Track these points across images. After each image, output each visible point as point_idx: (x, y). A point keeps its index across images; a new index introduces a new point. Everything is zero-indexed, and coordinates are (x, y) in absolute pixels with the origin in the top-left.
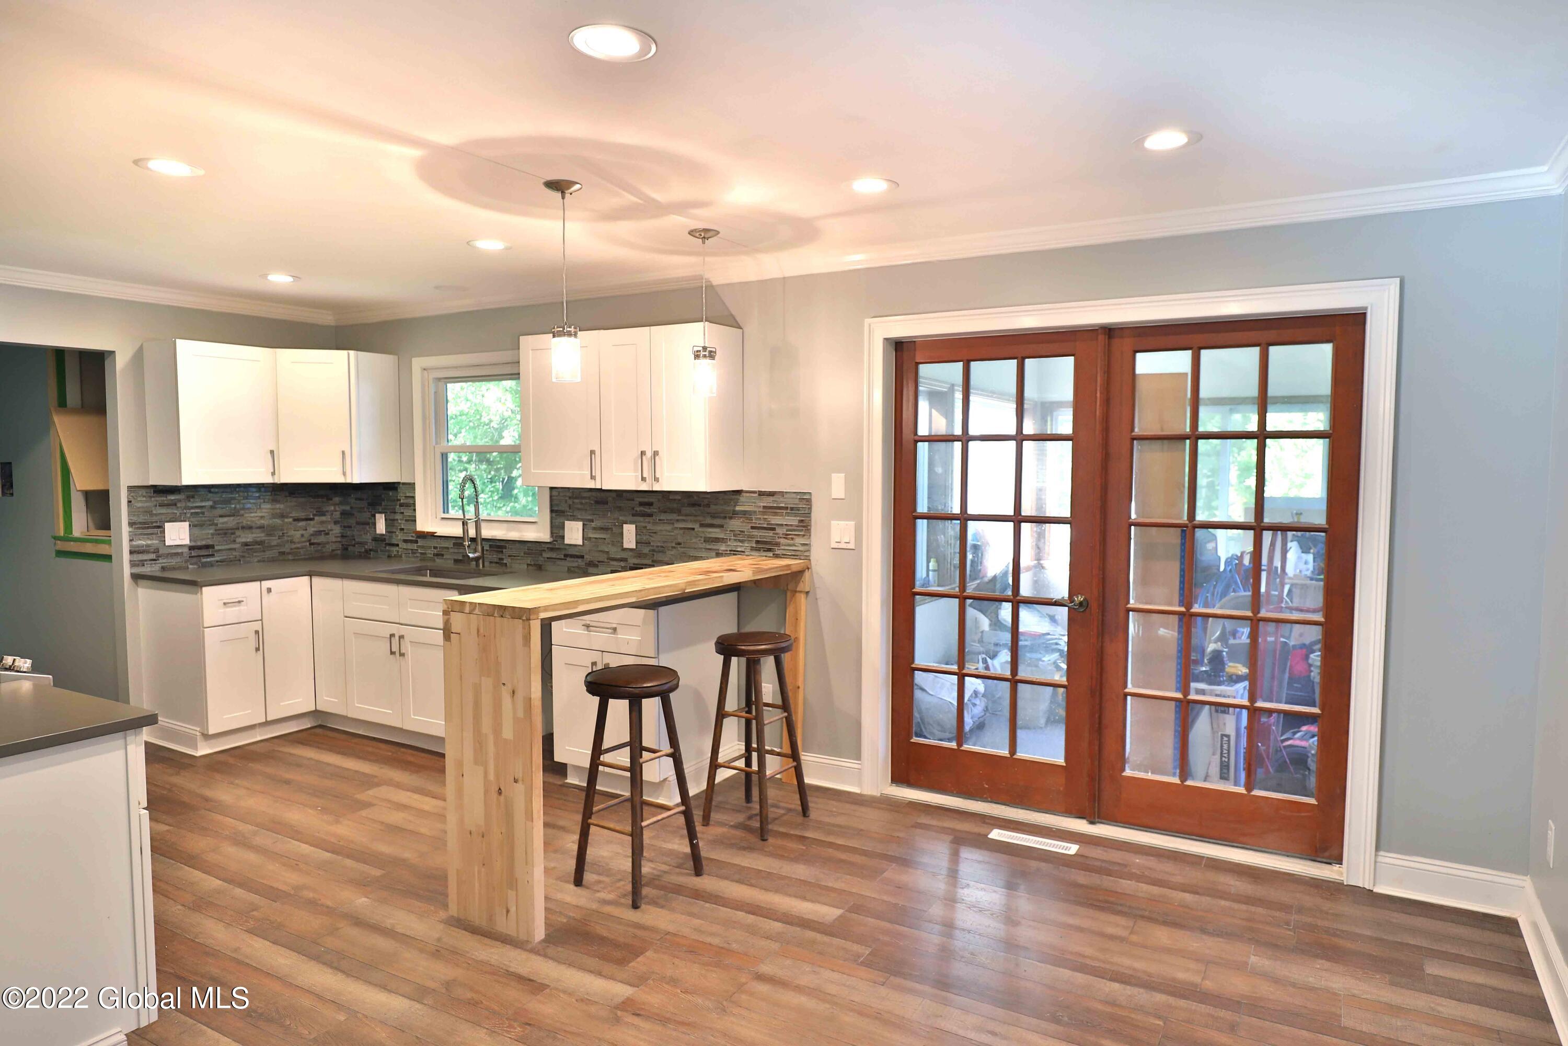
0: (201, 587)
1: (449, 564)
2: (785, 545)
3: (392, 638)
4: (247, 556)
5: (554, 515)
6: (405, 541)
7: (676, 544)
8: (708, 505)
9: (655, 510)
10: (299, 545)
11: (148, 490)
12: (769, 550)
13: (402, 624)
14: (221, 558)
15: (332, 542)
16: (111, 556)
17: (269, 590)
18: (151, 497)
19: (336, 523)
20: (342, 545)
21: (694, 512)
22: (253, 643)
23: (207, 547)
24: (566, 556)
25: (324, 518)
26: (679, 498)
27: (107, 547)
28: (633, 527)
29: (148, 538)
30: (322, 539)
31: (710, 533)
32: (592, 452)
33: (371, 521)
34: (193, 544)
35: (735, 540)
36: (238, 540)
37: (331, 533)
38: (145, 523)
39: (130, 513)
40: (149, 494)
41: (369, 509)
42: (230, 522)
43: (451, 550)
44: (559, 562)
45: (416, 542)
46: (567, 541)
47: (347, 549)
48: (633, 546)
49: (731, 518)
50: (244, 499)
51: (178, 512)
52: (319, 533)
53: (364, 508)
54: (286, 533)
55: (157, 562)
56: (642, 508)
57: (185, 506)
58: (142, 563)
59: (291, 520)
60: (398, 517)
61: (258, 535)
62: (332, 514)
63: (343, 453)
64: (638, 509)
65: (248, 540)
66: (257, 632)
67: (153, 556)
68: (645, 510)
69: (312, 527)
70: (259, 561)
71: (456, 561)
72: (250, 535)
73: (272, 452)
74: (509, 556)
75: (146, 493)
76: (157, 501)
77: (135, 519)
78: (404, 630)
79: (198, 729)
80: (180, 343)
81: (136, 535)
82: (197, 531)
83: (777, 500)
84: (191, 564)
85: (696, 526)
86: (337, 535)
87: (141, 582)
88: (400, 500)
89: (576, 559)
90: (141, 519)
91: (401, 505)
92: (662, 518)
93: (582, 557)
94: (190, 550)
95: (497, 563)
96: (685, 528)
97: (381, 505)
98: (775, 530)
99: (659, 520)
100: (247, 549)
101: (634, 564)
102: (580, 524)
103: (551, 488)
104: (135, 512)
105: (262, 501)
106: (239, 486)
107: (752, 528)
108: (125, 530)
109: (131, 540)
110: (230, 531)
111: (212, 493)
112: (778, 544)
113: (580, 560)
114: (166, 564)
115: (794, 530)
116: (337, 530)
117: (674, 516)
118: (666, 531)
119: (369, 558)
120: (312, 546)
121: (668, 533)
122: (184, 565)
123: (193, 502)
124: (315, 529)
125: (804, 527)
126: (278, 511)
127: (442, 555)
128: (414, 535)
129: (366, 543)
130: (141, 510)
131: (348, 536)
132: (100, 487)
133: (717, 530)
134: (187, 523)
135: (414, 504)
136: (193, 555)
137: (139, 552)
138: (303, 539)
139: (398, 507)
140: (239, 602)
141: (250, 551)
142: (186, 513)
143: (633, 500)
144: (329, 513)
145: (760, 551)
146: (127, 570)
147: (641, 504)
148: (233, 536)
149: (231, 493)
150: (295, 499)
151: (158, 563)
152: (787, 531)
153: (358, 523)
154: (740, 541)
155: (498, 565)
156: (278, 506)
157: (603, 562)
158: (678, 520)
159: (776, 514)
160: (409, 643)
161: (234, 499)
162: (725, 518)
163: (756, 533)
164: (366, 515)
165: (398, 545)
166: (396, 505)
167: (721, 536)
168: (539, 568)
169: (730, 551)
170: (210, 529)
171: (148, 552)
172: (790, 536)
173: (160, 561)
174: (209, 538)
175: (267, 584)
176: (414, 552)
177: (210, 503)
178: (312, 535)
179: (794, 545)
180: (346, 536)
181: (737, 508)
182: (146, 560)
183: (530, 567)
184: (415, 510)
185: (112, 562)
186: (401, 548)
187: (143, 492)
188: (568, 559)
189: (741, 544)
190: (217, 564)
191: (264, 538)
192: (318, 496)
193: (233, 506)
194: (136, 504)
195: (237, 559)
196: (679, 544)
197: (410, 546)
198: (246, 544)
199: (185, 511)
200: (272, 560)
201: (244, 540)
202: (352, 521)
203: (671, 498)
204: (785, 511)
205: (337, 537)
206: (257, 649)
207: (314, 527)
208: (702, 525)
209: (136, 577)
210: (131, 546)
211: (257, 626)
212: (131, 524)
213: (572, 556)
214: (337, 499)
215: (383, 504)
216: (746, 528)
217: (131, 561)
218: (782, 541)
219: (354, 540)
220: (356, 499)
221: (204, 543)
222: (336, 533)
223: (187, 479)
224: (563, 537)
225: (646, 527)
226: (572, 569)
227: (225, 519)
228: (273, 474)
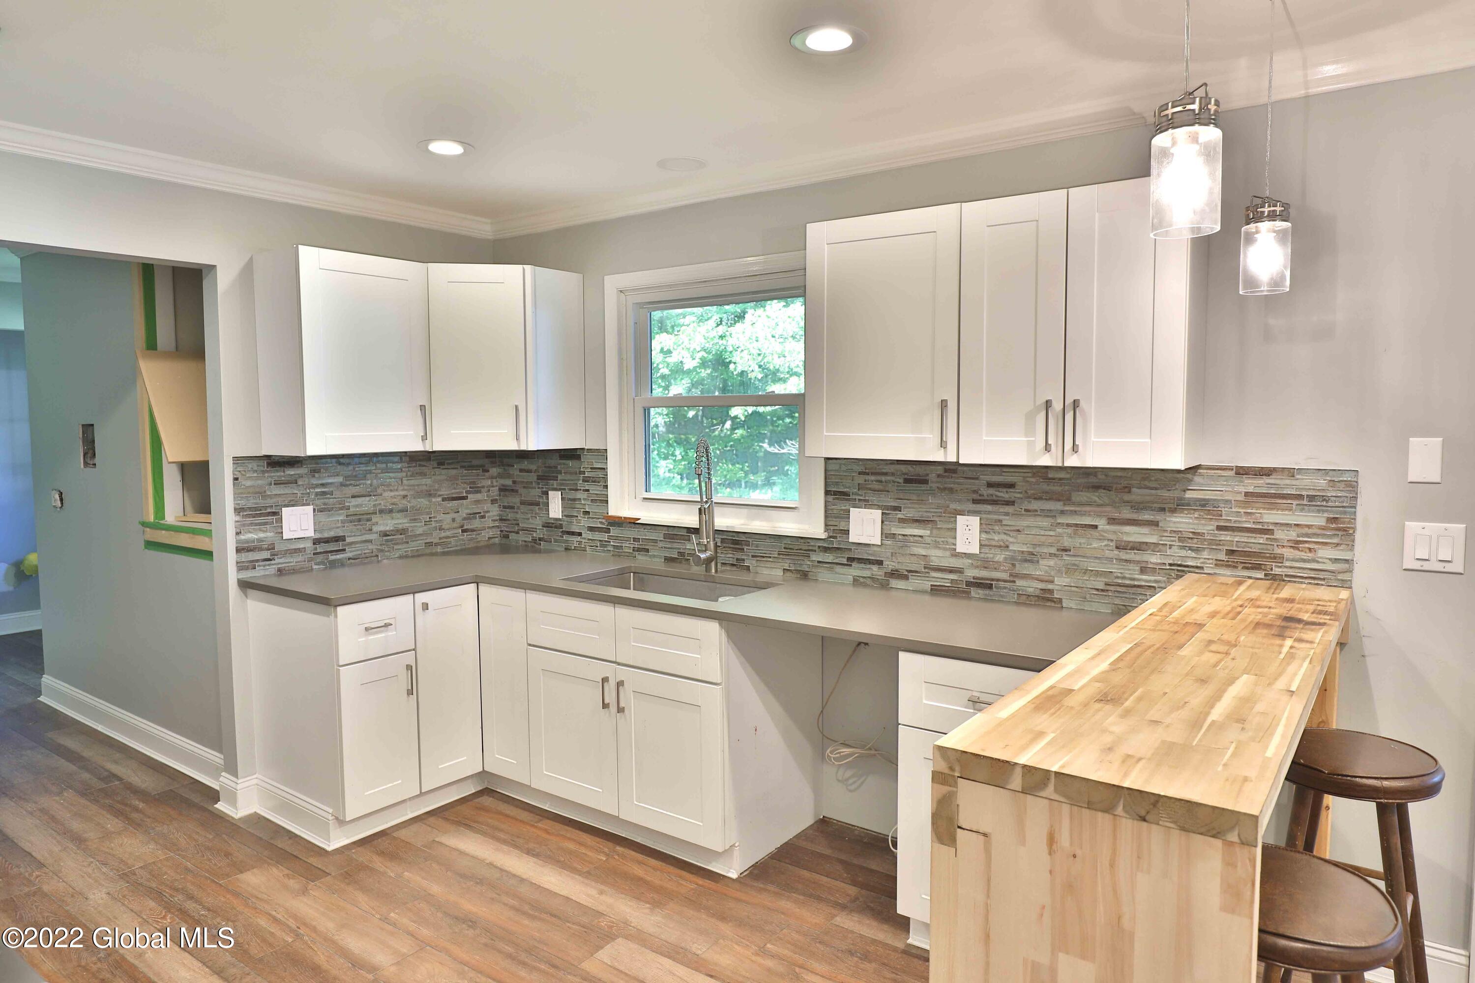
0: (336, 606)
1: (658, 564)
2: (1293, 560)
3: (605, 684)
4: (386, 549)
5: (830, 498)
6: (591, 529)
7: (1058, 550)
8: (1128, 489)
9: (1019, 495)
10: (448, 533)
11: (261, 463)
12: (1257, 567)
13: (619, 664)
14: (355, 553)
15: (489, 528)
16: (212, 552)
17: (425, 606)
18: (263, 472)
19: (493, 502)
20: (501, 531)
21: (1097, 499)
22: (404, 685)
23: (337, 539)
24: (851, 560)
25: (479, 496)
26: (1068, 476)
27: (207, 539)
28: (974, 522)
29: (260, 530)
30: (476, 523)
31: (1127, 533)
32: (944, 404)
33: (541, 500)
34: (318, 536)
35: (1183, 548)
36: (375, 529)
37: (487, 515)
38: (256, 509)
39: (237, 496)
40: (262, 468)
41: (539, 484)
42: (366, 504)
43: (661, 544)
44: (839, 569)
45: (608, 531)
46: (853, 538)
47: (507, 537)
48: (975, 549)
49: (1173, 511)
50: (382, 473)
51: (298, 492)
52: (472, 516)
53: (532, 482)
54: (434, 517)
55: (273, 562)
56: (991, 491)
57: (309, 484)
58: (252, 565)
59: (440, 499)
60: (580, 495)
61: (400, 521)
62: (489, 491)
63: (516, 407)
64: (986, 492)
65: (388, 528)
66: (409, 667)
67: (266, 555)
68: (997, 493)
69: (465, 508)
70: (401, 557)
71: (669, 560)
72: (389, 522)
73: (423, 407)
74: (753, 556)
75: (258, 466)
76: (271, 477)
77: (242, 503)
78: (623, 673)
79: (331, 811)
80: (301, 248)
81: (244, 525)
82: (322, 517)
83: (1278, 482)
84: (316, 564)
85: (1102, 523)
86: (495, 518)
87: (251, 592)
88: (584, 473)
89: (869, 566)
90: (251, 503)
91: (586, 480)
92: (1030, 507)
93: (880, 563)
94: (314, 544)
95: (733, 565)
96: (1076, 525)
97: (556, 479)
98: (1273, 534)
99: (1026, 510)
100: (387, 541)
101: (974, 578)
102: (877, 514)
103: (827, 459)
104: (242, 493)
105: (404, 474)
106: (376, 455)
107: (1219, 528)
108: (231, 519)
109: (237, 534)
110: (365, 517)
111: (343, 464)
112: (1278, 559)
113: (875, 568)
114: (283, 565)
115: (1317, 535)
116: (494, 511)
117: (1059, 506)
118: (1041, 528)
119: (539, 551)
120: (465, 534)
121: (1042, 533)
122: (307, 564)
123: (319, 478)
124: (469, 511)
125: (1339, 529)
126: (424, 488)
127: (647, 550)
128: (604, 521)
129: (534, 530)
130: (251, 490)
131: (508, 520)
132: (198, 457)
133: (1145, 530)
134: (311, 508)
135: (605, 478)
136: (318, 551)
137: (249, 550)
138: (455, 525)
139: (581, 482)
140: (387, 625)
141: (389, 543)
142: (309, 493)
143: (977, 479)
144: (486, 489)
145: (1236, 567)
146: (233, 576)
147: (990, 485)
148: (368, 523)
149: (367, 464)
150: (444, 472)
151: (273, 565)
152: (1298, 536)
153: (522, 503)
154: (1190, 549)
155: (734, 568)
156: (424, 481)
157: (916, 572)
158: (1062, 512)
159: (1273, 507)
160: (632, 693)
161: (370, 472)
162: (1163, 510)
163: (1226, 536)
164: (535, 493)
165: (580, 534)
166: (579, 480)
167: (1153, 539)
168: (804, 576)
169: (1170, 565)
170: (339, 515)
171: (261, 549)
172: (1307, 545)
173: (277, 561)
174: (338, 528)
175: (422, 597)
176: (604, 544)
177: (340, 479)
178: (465, 519)
179: (1314, 561)
180: (505, 520)
181: (1189, 495)
182: (257, 561)
183: (788, 574)
184: (606, 487)
185: (212, 560)
186: (584, 538)
187: (253, 465)
188: (854, 564)
189: (1193, 555)
190: (348, 562)
191: (407, 525)
192: (471, 467)
193: (369, 482)
194: (244, 483)
195: (374, 554)
196: (1065, 550)
197: (598, 536)
198: (385, 534)
199: (308, 491)
200: (417, 555)
201: (382, 528)
202: (515, 500)
203: (1050, 476)
204: (1295, 502)
205: (494, 521)
206: (410, 692)
207: (467, 508)
208: (1112, 521)
209: (245, 585)
210: (238, 542)
211: (409, 658)
212: (238, 510)
213: (861, 561)
214: (494, 471)
215: (560, 477)
216: (1207, 528)
217: (237, 563)
218: (1288, 552)
219: (518, 524)
220: (521, 470)
221: (332, 534)
222: (494, 516)
223: (314, 448)
224: (847, 532)
225: (1000, 521)
226: (862, 580)
227: (359, 501)
228: (424, 438)
